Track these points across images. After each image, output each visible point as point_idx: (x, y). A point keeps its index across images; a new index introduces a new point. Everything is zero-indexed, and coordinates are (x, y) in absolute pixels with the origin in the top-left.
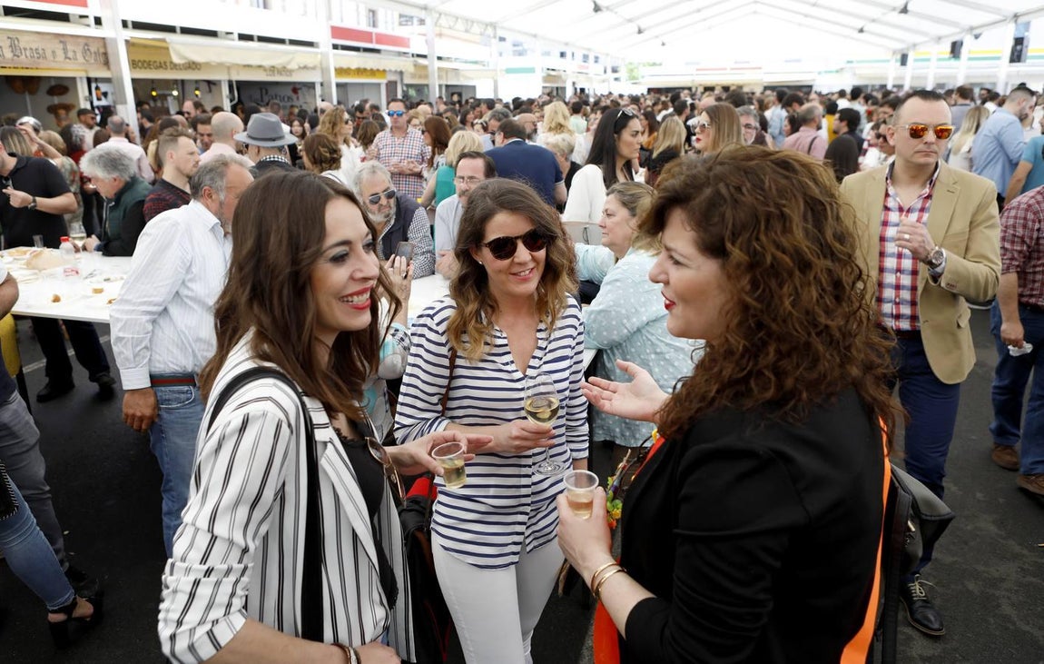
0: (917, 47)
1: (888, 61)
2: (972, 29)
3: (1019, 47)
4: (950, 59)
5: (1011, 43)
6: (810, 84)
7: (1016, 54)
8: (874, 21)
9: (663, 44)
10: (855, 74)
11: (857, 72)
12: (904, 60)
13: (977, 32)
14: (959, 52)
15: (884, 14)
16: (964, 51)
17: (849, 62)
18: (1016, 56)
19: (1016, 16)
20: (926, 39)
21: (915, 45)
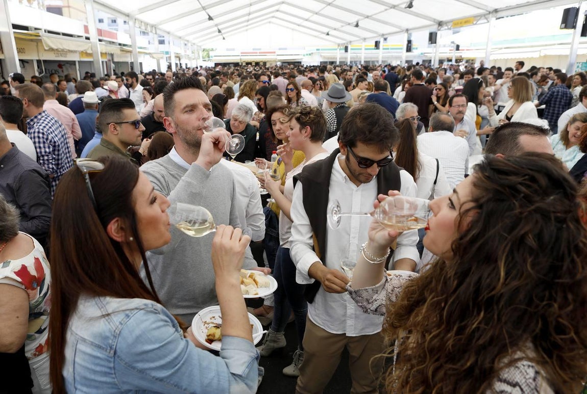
0: (352, 43)
1: (336, 49)
2: (383, 35)
3: (409, 45)
4: (375, 49)
5: (406, 43)
6: (299, 61)
7: (409, 48)
8: (335, 29)
9: (224, 39)
10: (321, 56)
11: (322, 55)
12: (346, 49)
13: (385, 37)
14: (379, 46)
15: (342, 26)
16: (381, 45)
17: (317, 50)
18: (409, 49)
19: (407, 30)
20: (358, 39)
21: (351, 42)
